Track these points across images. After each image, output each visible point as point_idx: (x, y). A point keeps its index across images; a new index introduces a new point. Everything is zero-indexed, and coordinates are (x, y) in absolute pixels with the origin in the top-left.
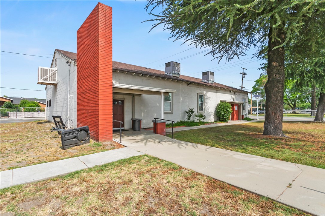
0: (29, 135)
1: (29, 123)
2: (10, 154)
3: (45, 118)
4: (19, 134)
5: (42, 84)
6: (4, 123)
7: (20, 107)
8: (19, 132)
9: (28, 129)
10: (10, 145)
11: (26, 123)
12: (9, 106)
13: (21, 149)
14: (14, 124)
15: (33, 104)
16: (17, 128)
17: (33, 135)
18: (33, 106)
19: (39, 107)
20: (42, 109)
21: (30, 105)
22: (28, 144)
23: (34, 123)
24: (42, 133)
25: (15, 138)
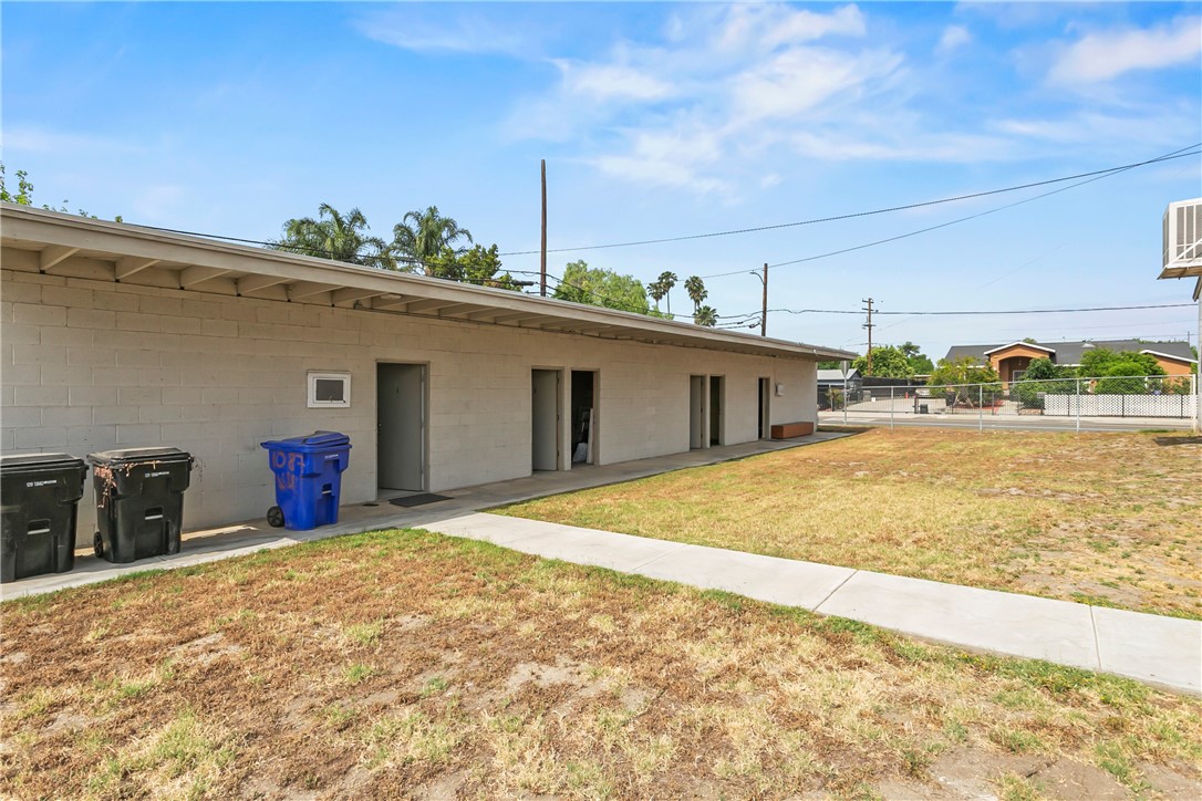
0: (1130, 487)
1: (1119, 435)
2: (1072, 545)
3: (1194, 423)
4: (1087, 473)
5: (1182, 273)
6: (1032, 431)
7: (1082, 375)
8: (1088, 467)
9: (1121, 461)
10: (1063, 509)
11: (1107, 437)
12: (1044, 373)
13: (1107, 533)
14: (1065, 436)
15: (1130, 365)
16: (1077, 453)
17: (1145, 486)
18: (1133, 372)
19: (1155, 373)
20: (1173, 383)
21: (1122, 366)
22: (1133, 520)
23: (1141, 437)
24: (1185, 483)
25: (1077, 488)
